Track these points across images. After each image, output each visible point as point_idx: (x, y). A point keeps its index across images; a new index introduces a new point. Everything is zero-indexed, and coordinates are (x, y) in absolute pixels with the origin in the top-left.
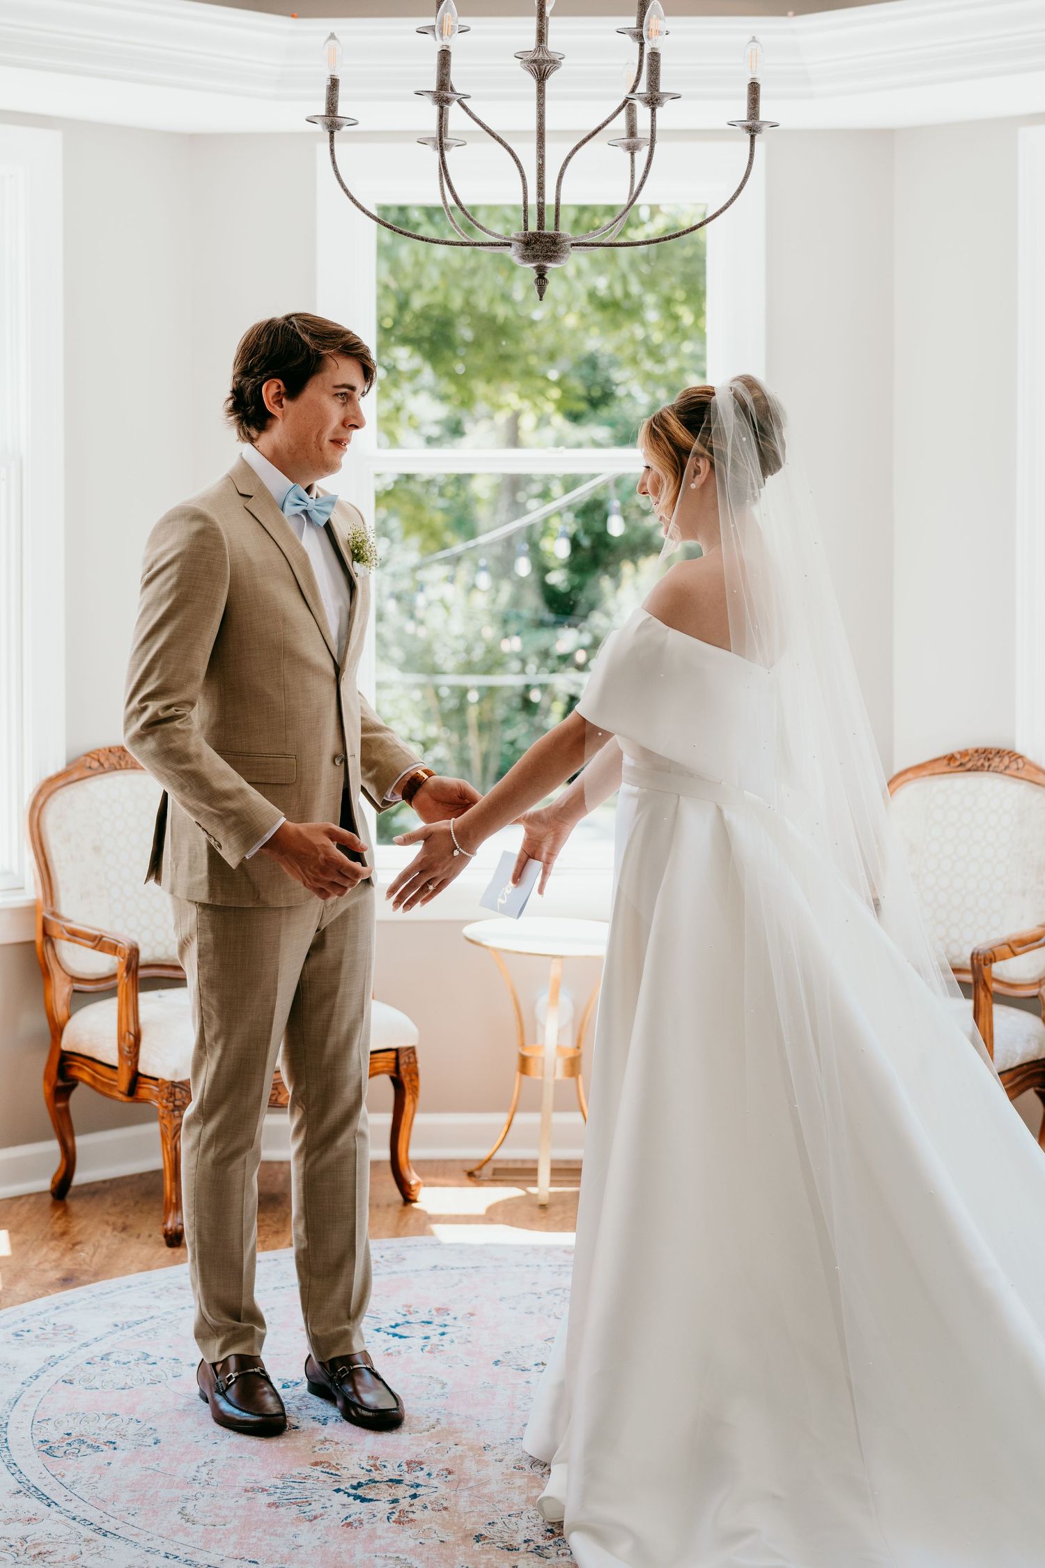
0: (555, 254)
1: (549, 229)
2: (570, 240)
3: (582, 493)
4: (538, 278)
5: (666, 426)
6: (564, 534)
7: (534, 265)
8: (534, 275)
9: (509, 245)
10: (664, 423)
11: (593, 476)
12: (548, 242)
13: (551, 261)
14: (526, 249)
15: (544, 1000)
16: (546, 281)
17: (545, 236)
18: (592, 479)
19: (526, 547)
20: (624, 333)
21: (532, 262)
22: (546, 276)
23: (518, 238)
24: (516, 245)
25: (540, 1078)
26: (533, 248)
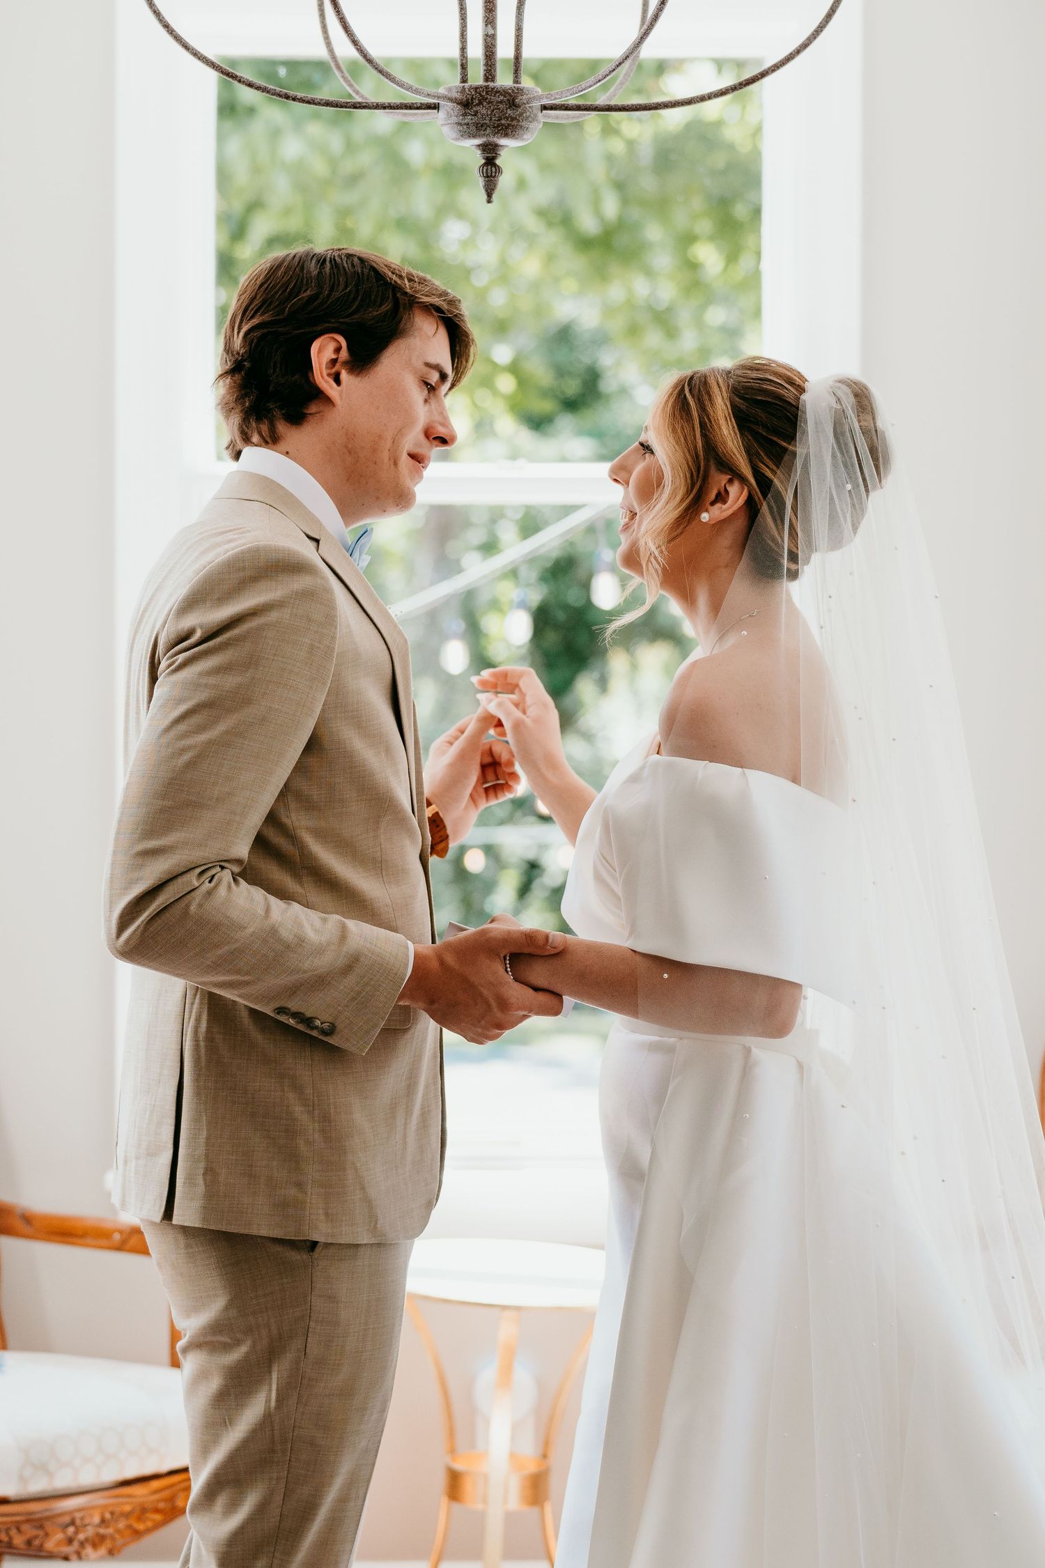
0: (515, 123)
1: (504, 80)
2: (540, 98)
3: (549, 540)
4: (485, 164)
5: (707, 403)
6: (522, 605)
7: (478, 141)
8: (478, 159)
9: (435, 107)
10: (706, 397)
11: (567, 510)
12: (501, 102)
13: (506, 135)
14: (465, 115)
15: (488, 1375)
16: (499, 170)
17: (497, 92)
18: (567, 515)
19: (459, 625)
20: (616, 292)
21: (474, 137)
22: (498, 162)
23: (449, 95)
24: (447, 106)
25: (479, 1507)
26: (477, 112)
